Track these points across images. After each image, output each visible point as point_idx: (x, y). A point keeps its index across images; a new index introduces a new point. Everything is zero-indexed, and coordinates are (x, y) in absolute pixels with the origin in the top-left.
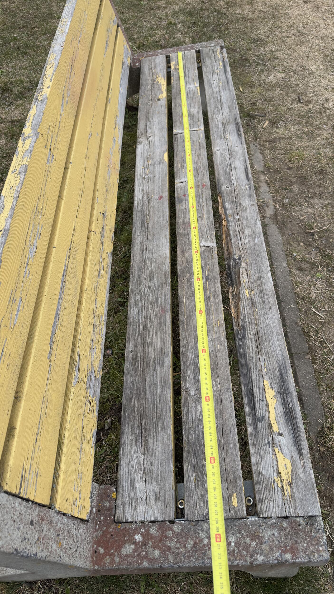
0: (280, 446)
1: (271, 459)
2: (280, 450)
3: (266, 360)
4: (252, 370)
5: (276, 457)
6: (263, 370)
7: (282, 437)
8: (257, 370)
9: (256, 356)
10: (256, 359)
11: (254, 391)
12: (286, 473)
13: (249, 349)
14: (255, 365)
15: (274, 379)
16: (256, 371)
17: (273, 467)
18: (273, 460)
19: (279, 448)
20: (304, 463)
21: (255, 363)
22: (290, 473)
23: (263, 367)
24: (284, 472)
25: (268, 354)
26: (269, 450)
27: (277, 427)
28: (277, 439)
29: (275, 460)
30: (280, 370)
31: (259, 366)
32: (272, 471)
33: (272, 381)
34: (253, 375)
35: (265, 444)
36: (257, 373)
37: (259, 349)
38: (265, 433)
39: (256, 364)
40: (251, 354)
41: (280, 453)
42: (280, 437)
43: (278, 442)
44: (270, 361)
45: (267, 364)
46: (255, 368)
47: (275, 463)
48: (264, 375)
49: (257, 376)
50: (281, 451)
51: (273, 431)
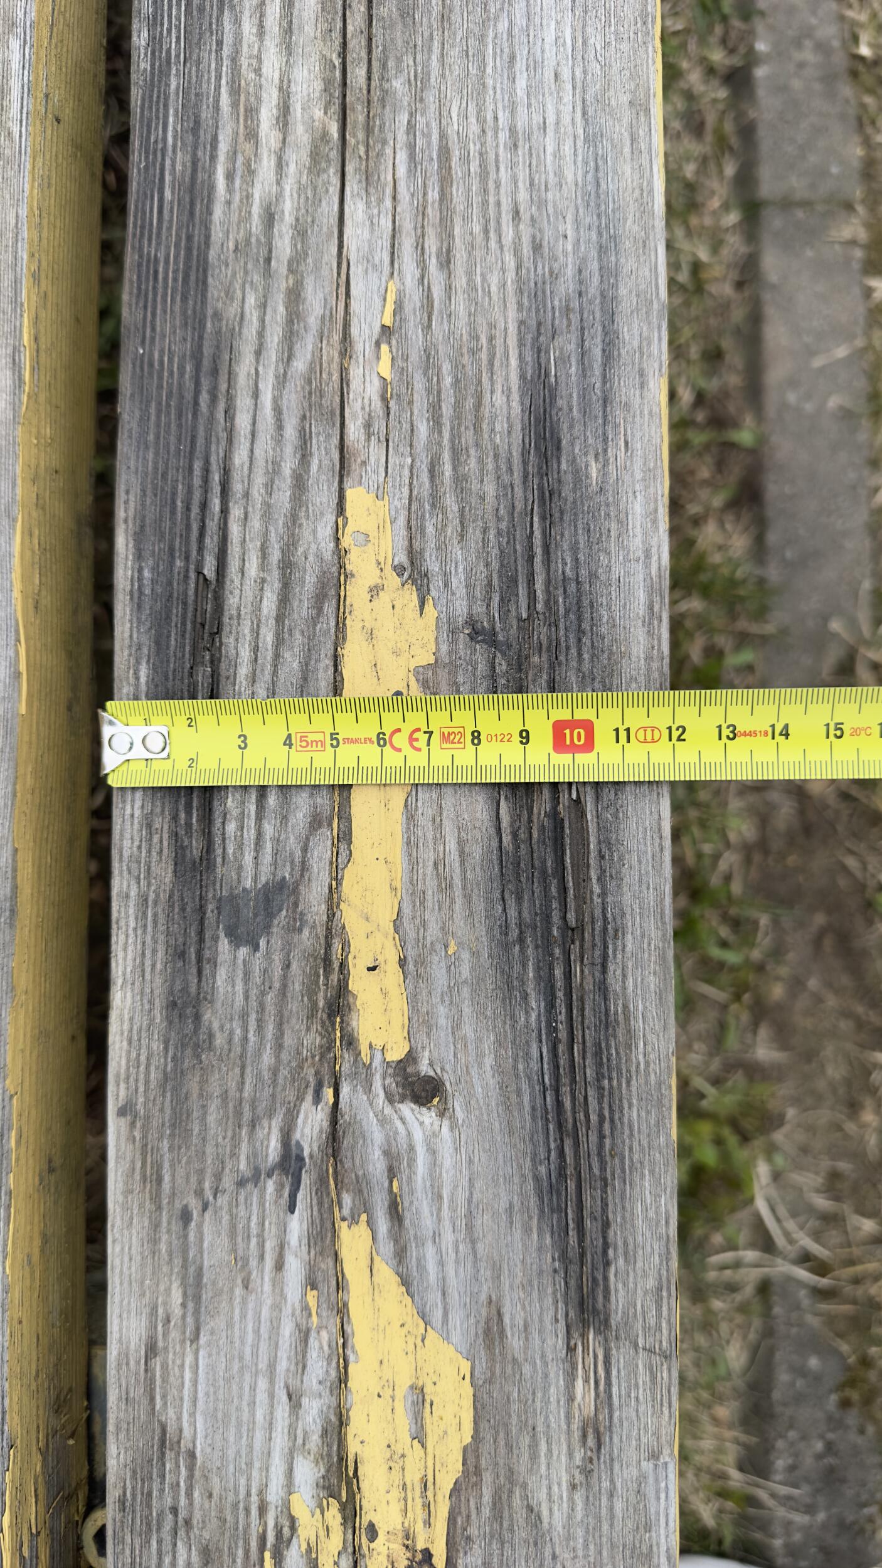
0: (395, 1211)
1: (287, 1329)
2: (387, 1247)
3: (407, 244)
4: (244, 369)
5: (342, 1311)
6: (356, 373)
7: (429, 1116)
8: (300, 365)
9: (311, 198)
10: (301, 232)
11: (232, 601)
12: (413, 1477)
13: (252, 112)
14: (279, 309)
15: (460, 480)
16: (282, 381)
17: (294, 1399)
18: (304, 1335)
19: (383, 1225)
20: (604, 1398)
21: (282, 283)
22: (446, 1483)
23: (363, 333)
24: (395, 1459)
25: (446, 180)
26: (283, 1230)
27: (399, 1004)
28: (377, 1136)
29: (321, 1342)
30: (541, 371)
31: (327, 319)
32: (280, 1441)
33: (436, 499)
34: (243, 421)
35: (256, 1177)
36: (292, 400)
37: (357, 116)
38: (267, 1058)
39: (295, 296)
40: (266, 167)
41: (386, 1273)
42: (407, 1109)
43: (377, 1165)
44: (446, 261)
45: (414, 298)
46: (274, 337)
47: (318, 1368)
48: (354, 431)
49: (290, 432)
50: (400, 1255)
51: (350, 1042)
